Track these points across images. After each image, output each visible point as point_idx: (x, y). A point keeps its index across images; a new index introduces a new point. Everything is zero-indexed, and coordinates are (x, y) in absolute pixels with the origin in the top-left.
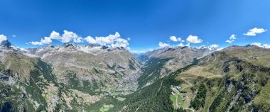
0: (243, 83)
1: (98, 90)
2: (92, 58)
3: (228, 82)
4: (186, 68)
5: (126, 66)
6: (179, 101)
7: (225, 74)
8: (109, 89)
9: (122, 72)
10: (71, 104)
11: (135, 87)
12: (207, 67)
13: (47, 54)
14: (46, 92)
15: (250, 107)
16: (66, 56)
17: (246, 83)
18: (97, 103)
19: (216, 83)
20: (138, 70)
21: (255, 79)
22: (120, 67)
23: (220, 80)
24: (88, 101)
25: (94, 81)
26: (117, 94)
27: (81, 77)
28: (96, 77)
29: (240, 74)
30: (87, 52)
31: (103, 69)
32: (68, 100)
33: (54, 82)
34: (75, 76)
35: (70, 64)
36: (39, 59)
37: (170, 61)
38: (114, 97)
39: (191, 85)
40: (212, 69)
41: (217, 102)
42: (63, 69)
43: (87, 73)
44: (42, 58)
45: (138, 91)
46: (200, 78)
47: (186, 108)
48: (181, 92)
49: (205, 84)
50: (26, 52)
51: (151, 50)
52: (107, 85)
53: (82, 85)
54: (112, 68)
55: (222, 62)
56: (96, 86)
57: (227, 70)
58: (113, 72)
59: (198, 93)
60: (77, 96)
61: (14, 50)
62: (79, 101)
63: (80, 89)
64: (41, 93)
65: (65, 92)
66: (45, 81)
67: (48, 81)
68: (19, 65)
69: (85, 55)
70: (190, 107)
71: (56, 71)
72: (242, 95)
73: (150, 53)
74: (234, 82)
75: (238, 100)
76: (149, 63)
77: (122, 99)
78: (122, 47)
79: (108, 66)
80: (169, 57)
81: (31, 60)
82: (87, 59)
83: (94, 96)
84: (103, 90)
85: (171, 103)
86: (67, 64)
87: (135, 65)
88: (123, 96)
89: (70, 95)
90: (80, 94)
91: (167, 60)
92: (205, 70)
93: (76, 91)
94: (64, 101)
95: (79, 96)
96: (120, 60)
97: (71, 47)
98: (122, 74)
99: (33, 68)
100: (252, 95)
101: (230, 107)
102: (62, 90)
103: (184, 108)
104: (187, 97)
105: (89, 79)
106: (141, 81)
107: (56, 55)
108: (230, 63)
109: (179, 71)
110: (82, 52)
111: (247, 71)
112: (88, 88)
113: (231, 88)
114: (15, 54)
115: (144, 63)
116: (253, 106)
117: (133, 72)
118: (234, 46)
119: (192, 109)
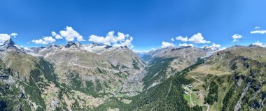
0: (251, 77)
1: (102, 92)
2: (95, 57)
3: (238, 78)
4: (193, 67)
5: (130, 65)
6: (193, 99)
7: (233, 71)
8: (113, 90)
9: (126, 72)
10: (72, 108)
11: (141, 87)
12: (214, 66)
13: (50, 53)
14: (46, 92)
15: (259, 93)
16: (69, 55)
17: (253, 77)
18: (100, 106)
19: (226, 79)
20: (142, 69)
21: (261, 73)
22: (124, 67)
23: (229, 77)
24: (91, 104)
25: (97, 81)
26: (122, 95)
27: (84, 78)
28: (99, 77)
29: (248, 70)
30: (90, 51)
31: (107, 69)
32: (69, 103)
33: (55, 82)
34: (77, 76)
35: (73, 64)
36: (42, 59)
37: (175, 61)
38: (119, 99)
39: (202, 83)
40: (219, 67)
41: (229, 95)
42: (65, 68)
43: (90, 74)
44: (45, 57)
45: (144, 92)
46: (210, 76)
47: (201, 104)
48: (194, 90)
49: (215, 81)
50: (29, 51)
51: (154, 49)
52: (111, 86)
53: (85, 86)
54: (116, 68)
55: (229, 61)
56: (99, 87)
57: (234, 67)
58: (117, 71)
59: (210, 90)
60: (79, 98)
61: (17, 49)
62: (81, 104)
63: (82, 91)
64: (40, 93)
65: (66, 93)
66: (46, 81)
67: (49, 81)
68: (20, 64)
69: (88, 54)
70: (205, 103)
71: (58, 71)
72: (251, 87)
73: (153, 53)
74: (243, 77)
75: (248, 91)
76: (153, 62)
77: (128, 102)
78: (126, 47)
79: (112, 65)
80: (173, 56)
81: (33, 59)
82: (90, 58)
83: (97, 98)
84: (107, 92)
85: (186, 102)
86: (69, 64)
87: (139, 64)
88: (128, 98)
89: (71, 97)
90: (82, 96)
91: (172, 59)
92: (212, 69)
93: (78, 93)
94: (65, 104)
95: (82, 98)
96: (124, 59)
97: (75, 46)
98: (126, 74)
99: (34, 67)
100: (260, 85)
101: (242, 97)
102: (63, 91)
103: (199, 105)
104: (200, 94)
105: (93, 79)
106: (147, 81)
107: (59, 55)
108: (236, 61)
109: (187, 70)
110: (85, 51)
111: (254, 67)
112: (91, 89)
113: (240, 82)
114: (18, 53)
115: (147, 62)
116: (262, 92)
117: (137, 71)
118: (237, 46)
119: (207, 105)
